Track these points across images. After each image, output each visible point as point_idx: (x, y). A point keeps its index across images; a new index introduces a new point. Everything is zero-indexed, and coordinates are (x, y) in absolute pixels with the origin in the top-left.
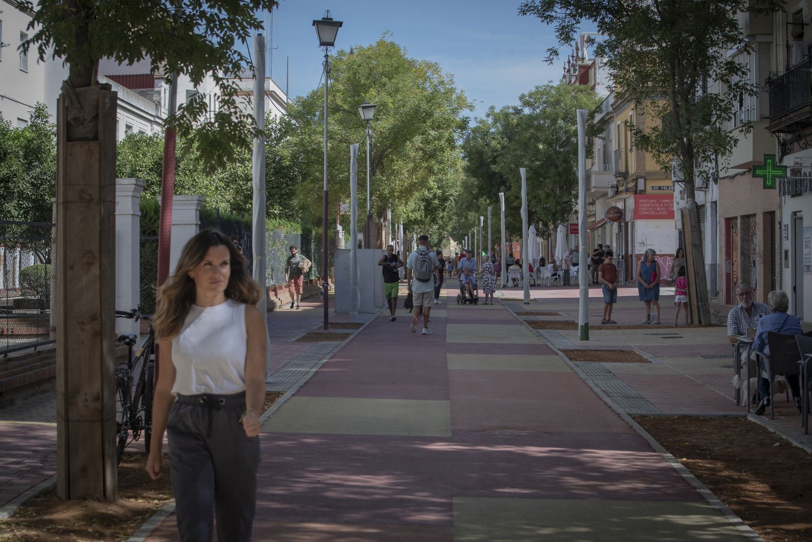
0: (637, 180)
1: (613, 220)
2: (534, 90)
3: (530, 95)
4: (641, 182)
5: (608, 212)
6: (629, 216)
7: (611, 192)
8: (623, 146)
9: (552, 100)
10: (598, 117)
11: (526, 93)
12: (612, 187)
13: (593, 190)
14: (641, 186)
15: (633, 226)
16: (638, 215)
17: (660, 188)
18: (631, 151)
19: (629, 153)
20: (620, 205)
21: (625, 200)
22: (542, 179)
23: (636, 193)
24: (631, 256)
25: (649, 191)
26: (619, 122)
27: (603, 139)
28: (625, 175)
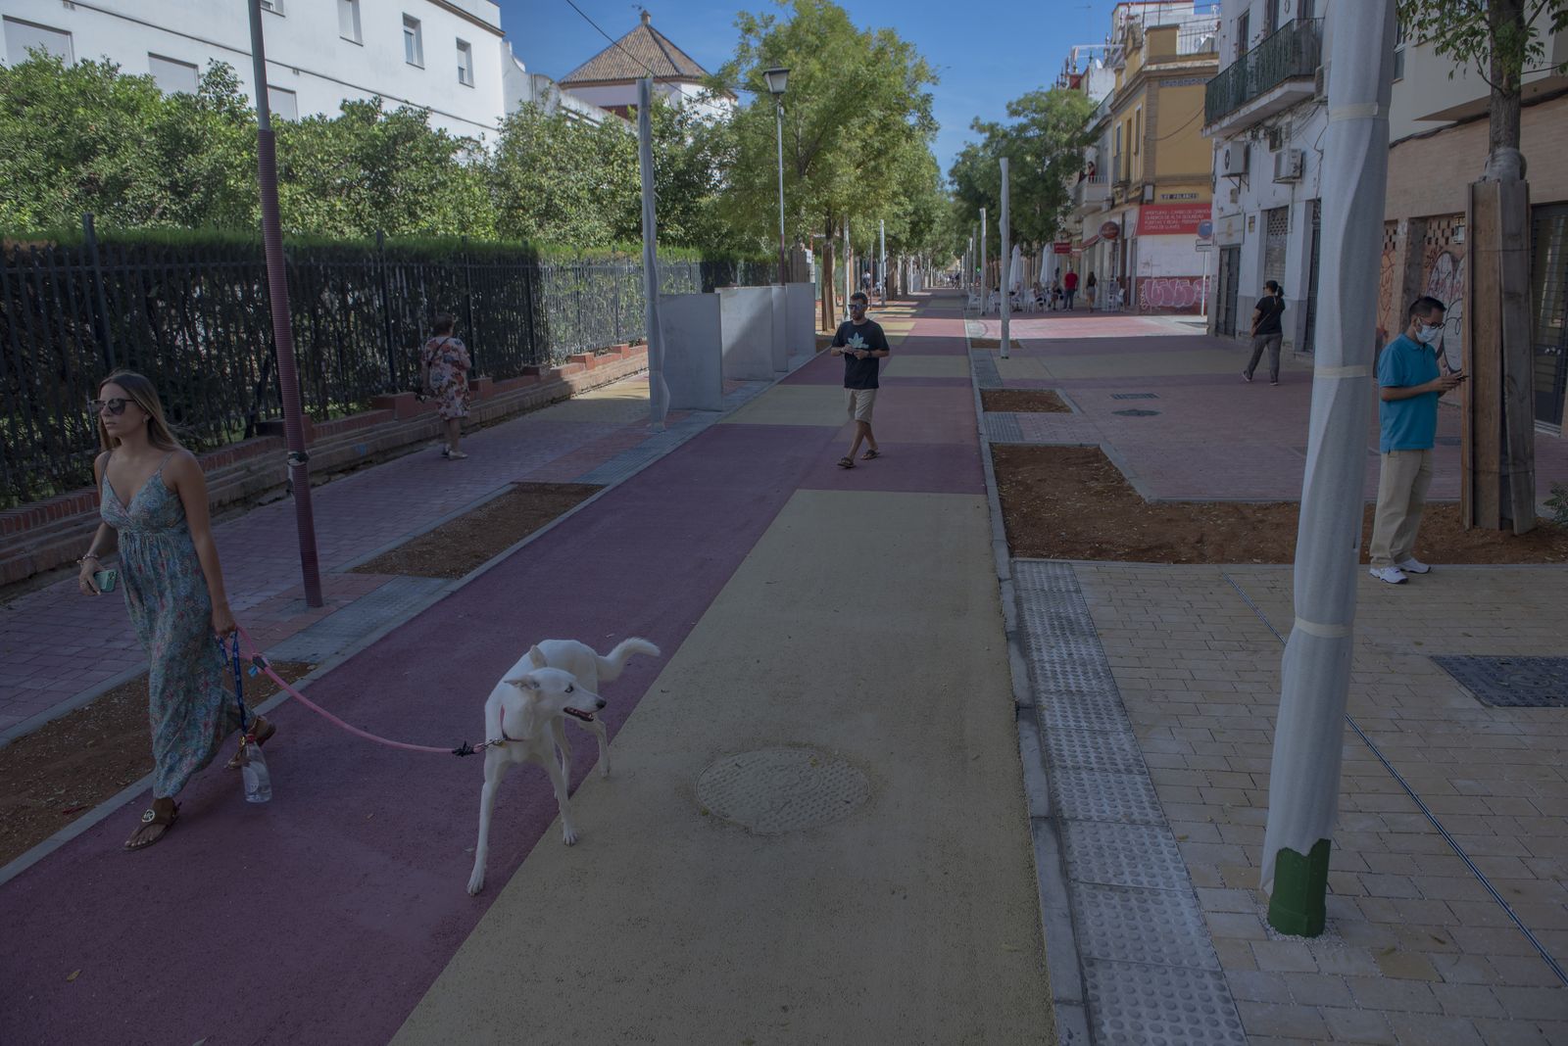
0: (1143, 187)
1: (1108, 237)
2: (1022, 97)
3: (1019, 103)
4: (1149, 190)
5: (1103, 228)
6: (1129, 233)
7: (1105, 206)
8: (1123, 149)
9: (1042, 105)
10: (1093, 123)
11: (1015, 100)
12: (1108, 200)
13: (1084, 205)
14: (1148, 195)
15: (1134, 242)
16: (1142, 229)
17: (1171, 197)
18: (1136, 153)
19: (1133, 157)
20: (1117, 220)
21: (1124, 215)
22: (1028, 195)
23: (1141, 203)
24: (1130, 278)
25: (1158, 200)
26: (1120, 124)
27: (1098, 148)
28: (1125, 184)
